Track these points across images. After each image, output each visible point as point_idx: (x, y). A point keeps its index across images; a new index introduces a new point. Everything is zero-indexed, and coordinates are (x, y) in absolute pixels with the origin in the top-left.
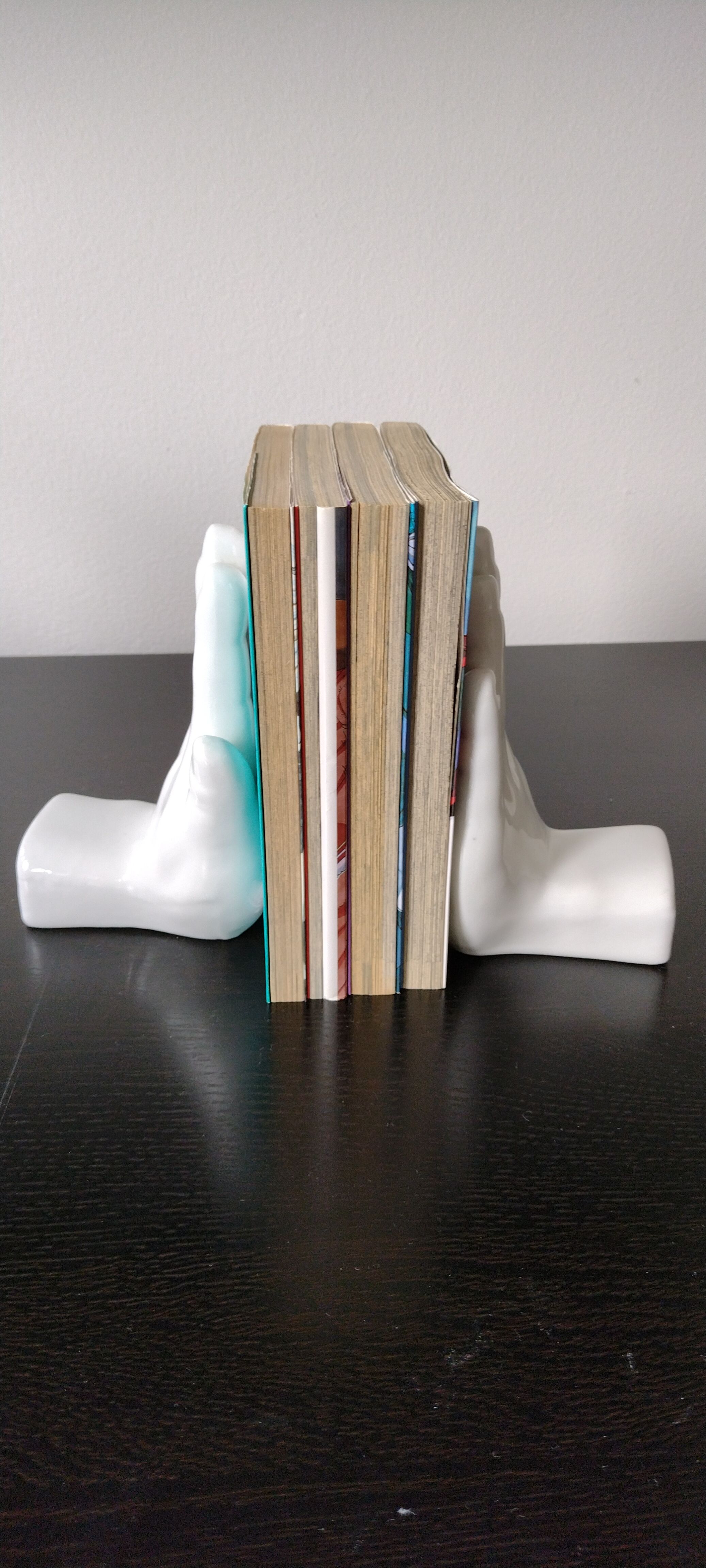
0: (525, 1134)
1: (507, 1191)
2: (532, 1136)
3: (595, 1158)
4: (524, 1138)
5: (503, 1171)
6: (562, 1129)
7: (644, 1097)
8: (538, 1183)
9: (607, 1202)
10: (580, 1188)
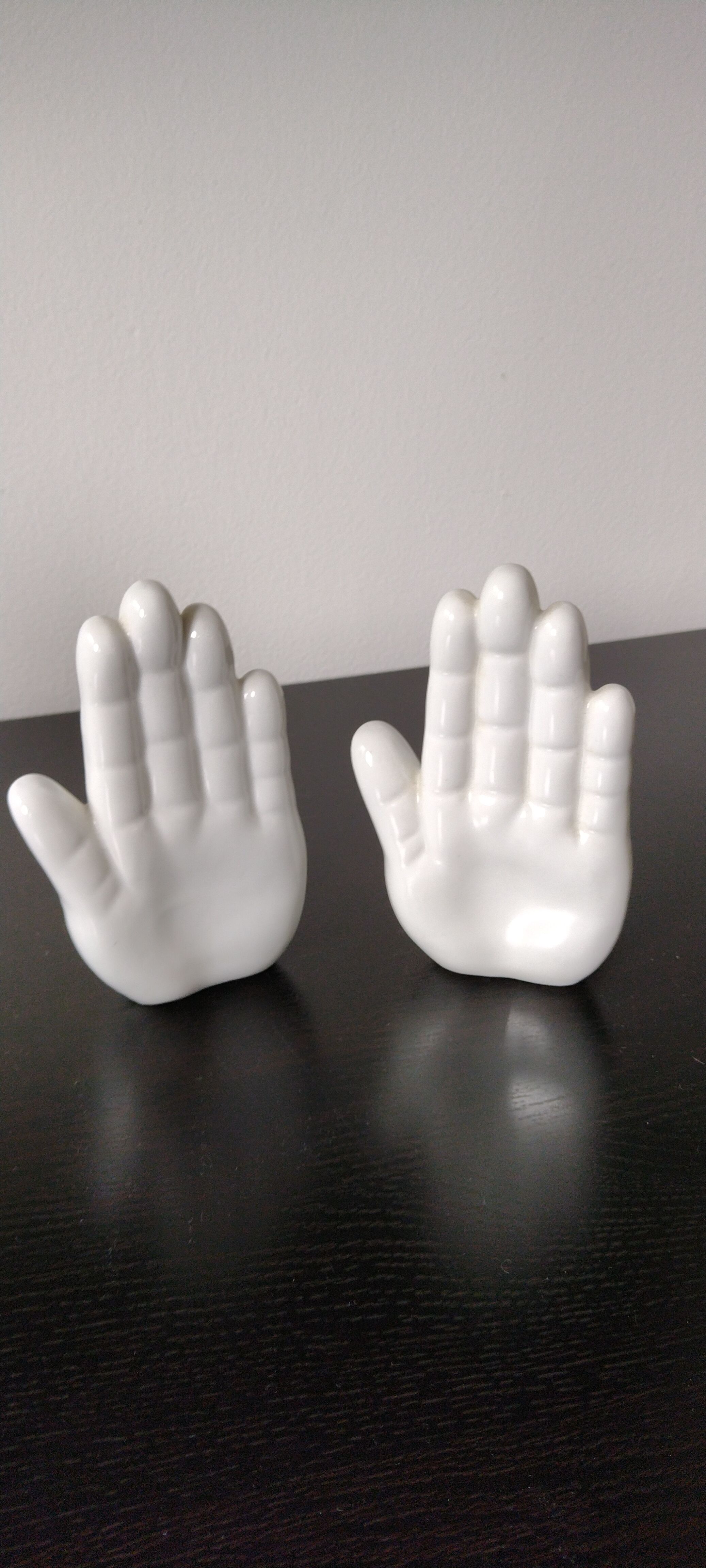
0: (507, 1292)
1: (498, 1374)
2: (517, 1293)
3: (590, 1311)
4: (506, 1298)
5: (489, 1347)
6: (547, 1279)
7: (631, 1221)
8: (532, 1356)
9: (613, 1369)
10: (580, 1355)
